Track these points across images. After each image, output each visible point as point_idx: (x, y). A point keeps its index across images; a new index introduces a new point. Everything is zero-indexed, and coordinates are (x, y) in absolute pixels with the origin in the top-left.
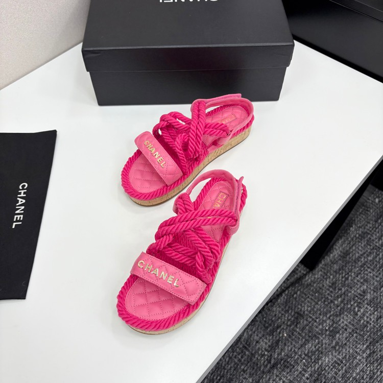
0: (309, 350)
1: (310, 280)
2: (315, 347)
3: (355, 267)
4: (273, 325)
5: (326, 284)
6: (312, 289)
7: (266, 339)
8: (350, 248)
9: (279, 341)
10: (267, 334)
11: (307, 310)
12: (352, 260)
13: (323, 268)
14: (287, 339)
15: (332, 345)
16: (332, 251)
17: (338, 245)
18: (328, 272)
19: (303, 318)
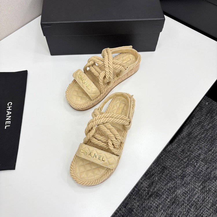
0: (169, 187)
1: (170, 149)
2: (173, 185)
3: (195, 141)
4: (150, 174)
5: (179, 151)
6: (171, 153)
7: (146, 181)
8: (192, 130)
9: (153, 182)
10: (147, 179)
11: (169, 165)
12: (193, 137)
13: (177, 142)
14: (157, 181)
15: (182, 184)
16: (182, 132)
17: (185, 129)
18: (180, 144)
19: (167, 169)
